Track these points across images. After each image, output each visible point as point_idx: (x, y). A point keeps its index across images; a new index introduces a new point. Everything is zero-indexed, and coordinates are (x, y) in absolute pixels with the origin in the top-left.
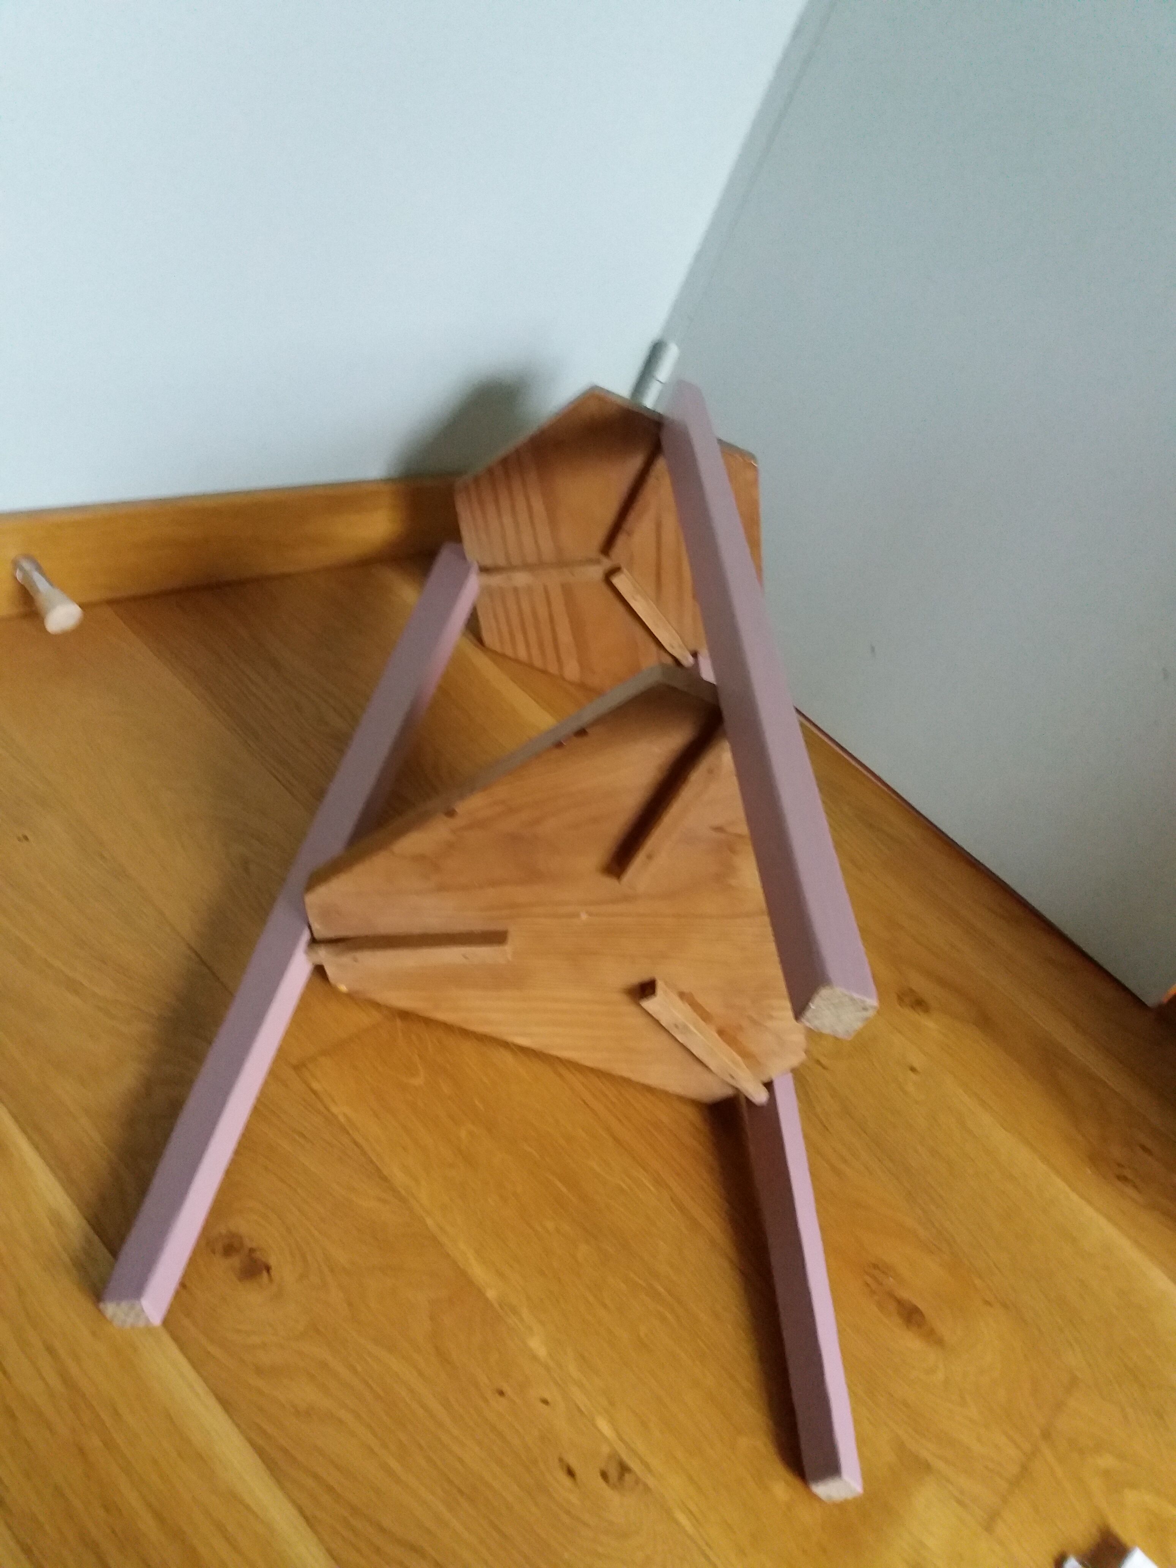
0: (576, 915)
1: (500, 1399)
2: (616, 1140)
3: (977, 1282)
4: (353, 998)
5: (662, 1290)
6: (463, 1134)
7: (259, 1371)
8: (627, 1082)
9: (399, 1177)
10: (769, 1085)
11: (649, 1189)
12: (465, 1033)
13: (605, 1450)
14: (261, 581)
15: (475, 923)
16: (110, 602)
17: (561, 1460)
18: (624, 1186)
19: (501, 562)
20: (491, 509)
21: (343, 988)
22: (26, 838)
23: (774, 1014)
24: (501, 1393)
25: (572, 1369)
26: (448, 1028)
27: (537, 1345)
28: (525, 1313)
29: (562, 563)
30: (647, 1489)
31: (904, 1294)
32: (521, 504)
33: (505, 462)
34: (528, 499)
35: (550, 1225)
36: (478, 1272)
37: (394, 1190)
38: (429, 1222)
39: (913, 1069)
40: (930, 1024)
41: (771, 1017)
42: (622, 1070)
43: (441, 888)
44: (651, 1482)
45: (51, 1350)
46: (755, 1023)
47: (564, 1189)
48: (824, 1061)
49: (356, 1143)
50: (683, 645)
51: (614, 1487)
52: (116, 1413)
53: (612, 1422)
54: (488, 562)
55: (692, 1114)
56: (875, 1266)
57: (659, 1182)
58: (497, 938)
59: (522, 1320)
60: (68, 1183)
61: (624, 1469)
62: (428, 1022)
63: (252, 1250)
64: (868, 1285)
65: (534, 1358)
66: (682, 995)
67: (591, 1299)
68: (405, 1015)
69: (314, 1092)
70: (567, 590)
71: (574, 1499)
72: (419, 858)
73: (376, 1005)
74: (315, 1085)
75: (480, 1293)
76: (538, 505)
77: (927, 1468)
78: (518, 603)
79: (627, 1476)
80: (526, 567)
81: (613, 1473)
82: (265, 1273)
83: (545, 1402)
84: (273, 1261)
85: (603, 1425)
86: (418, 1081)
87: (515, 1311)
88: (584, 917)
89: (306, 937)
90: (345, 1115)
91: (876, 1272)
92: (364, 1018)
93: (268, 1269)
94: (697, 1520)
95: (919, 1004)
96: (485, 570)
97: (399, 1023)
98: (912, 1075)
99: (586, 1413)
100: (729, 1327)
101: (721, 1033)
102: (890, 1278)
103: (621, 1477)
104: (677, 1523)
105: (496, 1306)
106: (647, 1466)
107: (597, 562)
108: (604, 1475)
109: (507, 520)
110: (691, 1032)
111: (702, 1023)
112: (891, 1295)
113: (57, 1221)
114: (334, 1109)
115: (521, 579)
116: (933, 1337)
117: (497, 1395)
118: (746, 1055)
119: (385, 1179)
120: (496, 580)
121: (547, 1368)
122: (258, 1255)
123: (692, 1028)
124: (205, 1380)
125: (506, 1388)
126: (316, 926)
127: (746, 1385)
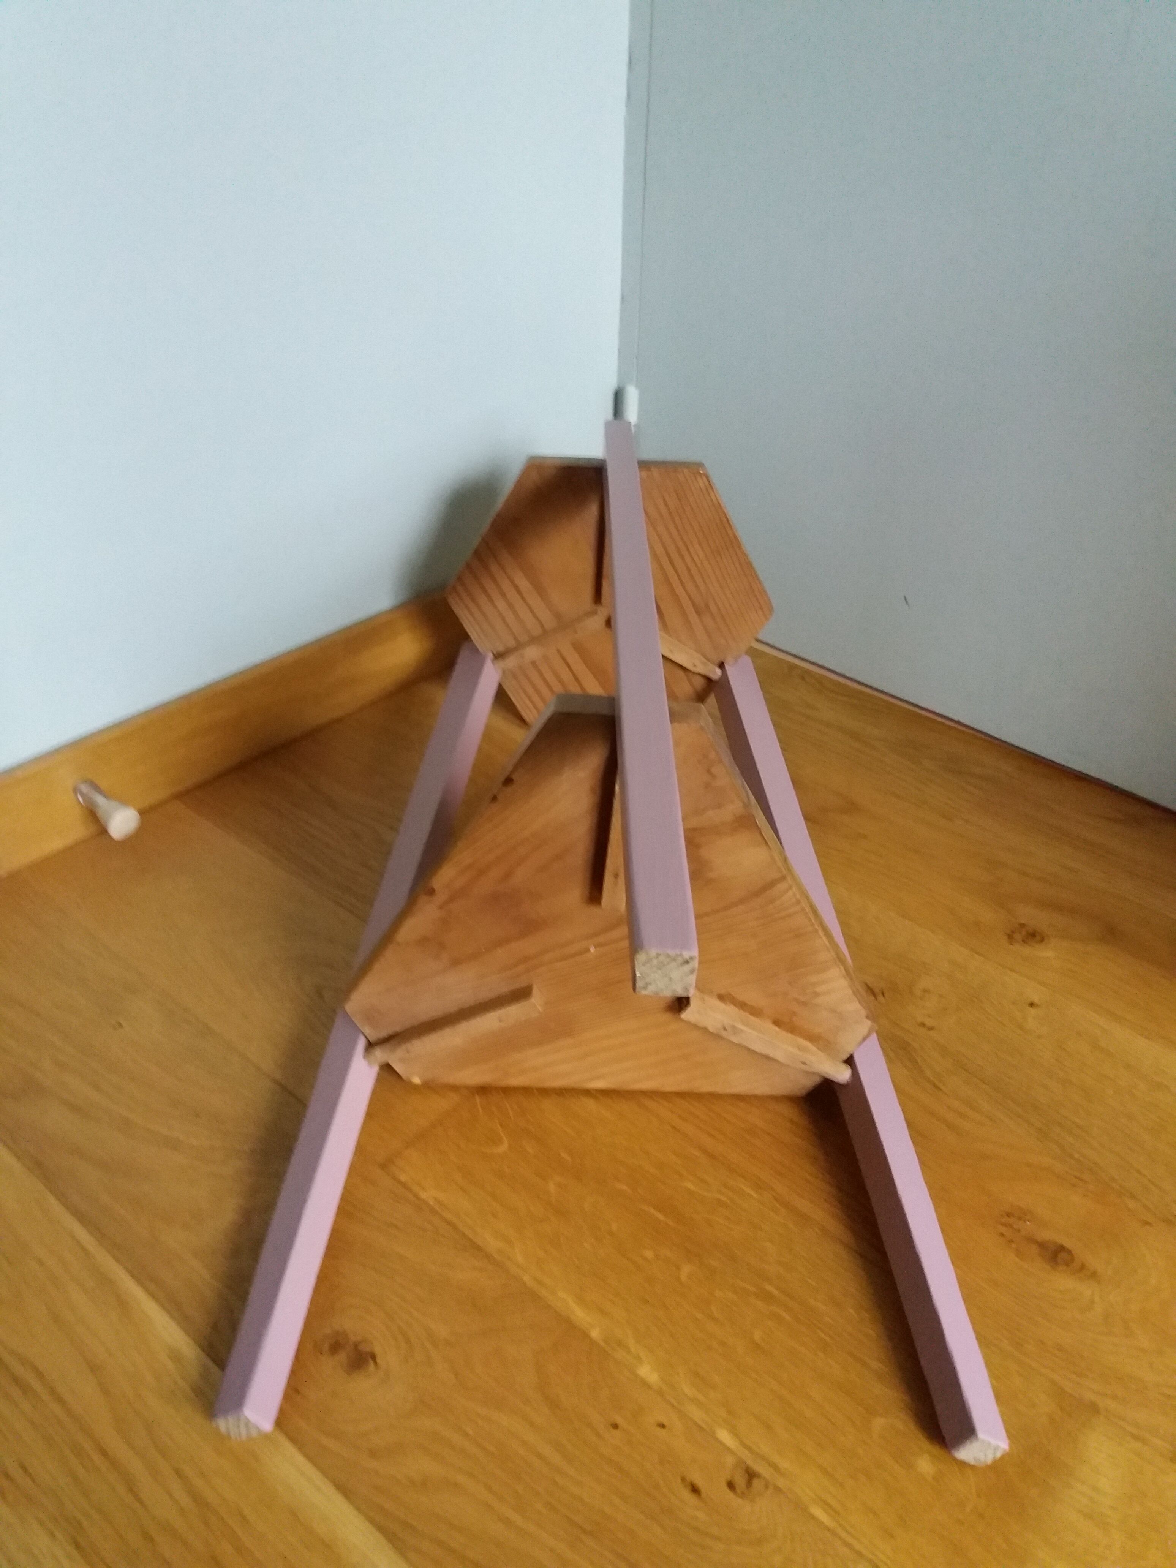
0: (587, 950)
1: (613, 1432)
2: (712, 1156)
3: (1131, 1204)
4: (430, 1087)
5: (775, 1292)
6: (552, 1187)
7: (373, 1454)
8: (714, 1096)
9: (492, 1244)
10: (850, 1061)
11: (751, 1196)
12: (545, 1092)
13: (730, 1460)
14: (313, 734)
15: (500, 986)
16: (179, 796)
17: (683, 1479)
18: (724, 1199)
19: (512, 643)
20: (482, 600)
21: (417, 1080)
22: (121, 1025)
23: (819, 989)
24: (615, 1426)
25: (687, 1390)
26: (526, 1091)
27: (647, 1372)
28: (631, 1343)
29: (564, 624)
30: (778, 1490)
31: (1045, 1235)
32: (506, 585)
33: (477, 553)
34: (512, 582)
35: (649, 1254)
36: (580, 1315)
37: (488, 1257)
38: (526, 1278)
39: (1032, 1005)
40: (1047, 953)
41: (817, 995)
42: (705, 1086)
43: (456, 962)
44: (781, 1483)
45: (179, 1473)
46: (804, 1004)
47: (661, 1217)
48: (929, 1022)
49: (448, 1223)
50: (706, 661)
51: (743, 1495)
52: (244, 1519)
53: (735, 1432)
54: (501, 648)
55: (789, 1111)
56: (1009, 1215)
57: (759, 1186)
58: (521, 994)
59: (629, 1351)
60: (184, 1320)
61: (751, 1475)
62: (507, 1091)
63: (356, 1345)
64: (1002, 1235)
65: (645, 1384)
66: (721, 997)
67: (699, 1316)
68: (483, 1090)
69: (404, 1185)
70: (578, 647)
71: (701, 1515)
72: (423, 942)
73: (454, 1088)
74: (403, 1178)
75: (585, 1335)
76: (523, 583)
77: (1094, 1409)
78: (541, 674)
79: (756, 1482)
80: (534, 640)
81: (740, 1481)
82: (371, 1363)
83: (662, 1426)
84: (378, 1350)
85: (724, 1435)
86: (504, 1148)
87: (620, 1344)
88: (592, 950)
89: (361, 1043)
90: (435, 1199)
91: (1011, 1220)
92: (442, 1104)
93: (373, 1357)
94: (836, 1512)
95: (1033, 936)
96: (498, 656)
97: (478, 1099)
98: (1033, 1011)
99: (705, 1427)
100: (852, 1311)
101: (777, 1023)
102: (1027, 1222)
103: (749, 1484)
104: (813, 1517)
105: (602, 1344)
106: (775, 1468)
107: (595, 613)
108: (731, 1485)
109: (501, 605)
110: (742, 1031)
111: (752, 1018)
112: (1031, 1240)
113: (176, 1357)
114: (423, 1195)
115: (532, 653)
116: (1082, 1271)
117: (611, 1429)
118: (813, 1038)
119: (479, 1249)
120: (511, 662)
121: (660, 1393)
122: (361, 1347)
123: (740, 1026)
124: (325, 1473)
125: (619, 1420)
126: (367, 1030)
127: (875, 1365)
